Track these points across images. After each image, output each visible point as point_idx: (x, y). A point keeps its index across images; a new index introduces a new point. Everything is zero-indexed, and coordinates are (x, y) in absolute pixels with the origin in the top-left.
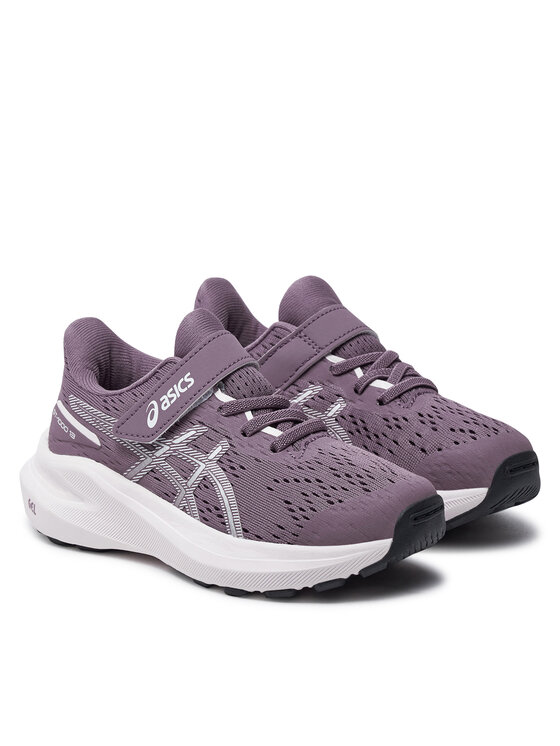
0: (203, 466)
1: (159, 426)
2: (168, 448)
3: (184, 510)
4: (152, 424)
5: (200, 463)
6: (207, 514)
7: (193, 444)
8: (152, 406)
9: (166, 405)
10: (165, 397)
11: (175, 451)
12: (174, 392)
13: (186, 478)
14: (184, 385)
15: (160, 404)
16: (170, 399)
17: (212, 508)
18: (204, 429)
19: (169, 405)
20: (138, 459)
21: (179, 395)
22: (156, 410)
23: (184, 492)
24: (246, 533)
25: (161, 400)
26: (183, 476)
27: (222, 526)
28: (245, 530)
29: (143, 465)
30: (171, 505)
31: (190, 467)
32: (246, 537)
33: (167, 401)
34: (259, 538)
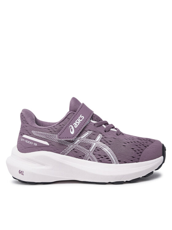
0: (95, 144)
1: (75, 133)
2: (79, 140)
3: (89, 160)
4: (72, 133)
5: (93, 143)
6: (101, 159)
7: (89, 137)
8: (71, 127)
9: (76, 126)
10: (75, 123)
11: (82, 141)
12: (78, 121)
13: (89, 149)
14: (81, 119)
15: (74, 126)
16: (77, 124)
17: (103, 157)
18: (91, 132)
19: (77, 126)
20: (67, 146)
21: (80, 122)
22: (73, 128)
23: (89, 154)
24: (120, 162)
25: (74, 124)
26: (87, 149)
27: (110, 162)
28: (119, 161)
29: (70, 148)
30: (83, 160)
31: (89, 145)
32: (120, 163)
33: (76, 124)
34: (125, 162)
